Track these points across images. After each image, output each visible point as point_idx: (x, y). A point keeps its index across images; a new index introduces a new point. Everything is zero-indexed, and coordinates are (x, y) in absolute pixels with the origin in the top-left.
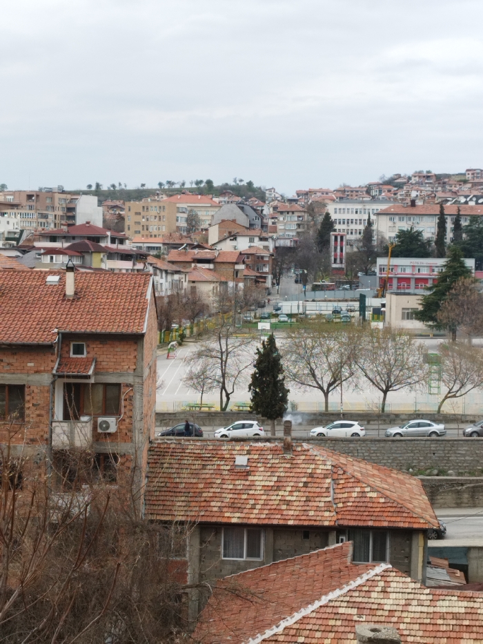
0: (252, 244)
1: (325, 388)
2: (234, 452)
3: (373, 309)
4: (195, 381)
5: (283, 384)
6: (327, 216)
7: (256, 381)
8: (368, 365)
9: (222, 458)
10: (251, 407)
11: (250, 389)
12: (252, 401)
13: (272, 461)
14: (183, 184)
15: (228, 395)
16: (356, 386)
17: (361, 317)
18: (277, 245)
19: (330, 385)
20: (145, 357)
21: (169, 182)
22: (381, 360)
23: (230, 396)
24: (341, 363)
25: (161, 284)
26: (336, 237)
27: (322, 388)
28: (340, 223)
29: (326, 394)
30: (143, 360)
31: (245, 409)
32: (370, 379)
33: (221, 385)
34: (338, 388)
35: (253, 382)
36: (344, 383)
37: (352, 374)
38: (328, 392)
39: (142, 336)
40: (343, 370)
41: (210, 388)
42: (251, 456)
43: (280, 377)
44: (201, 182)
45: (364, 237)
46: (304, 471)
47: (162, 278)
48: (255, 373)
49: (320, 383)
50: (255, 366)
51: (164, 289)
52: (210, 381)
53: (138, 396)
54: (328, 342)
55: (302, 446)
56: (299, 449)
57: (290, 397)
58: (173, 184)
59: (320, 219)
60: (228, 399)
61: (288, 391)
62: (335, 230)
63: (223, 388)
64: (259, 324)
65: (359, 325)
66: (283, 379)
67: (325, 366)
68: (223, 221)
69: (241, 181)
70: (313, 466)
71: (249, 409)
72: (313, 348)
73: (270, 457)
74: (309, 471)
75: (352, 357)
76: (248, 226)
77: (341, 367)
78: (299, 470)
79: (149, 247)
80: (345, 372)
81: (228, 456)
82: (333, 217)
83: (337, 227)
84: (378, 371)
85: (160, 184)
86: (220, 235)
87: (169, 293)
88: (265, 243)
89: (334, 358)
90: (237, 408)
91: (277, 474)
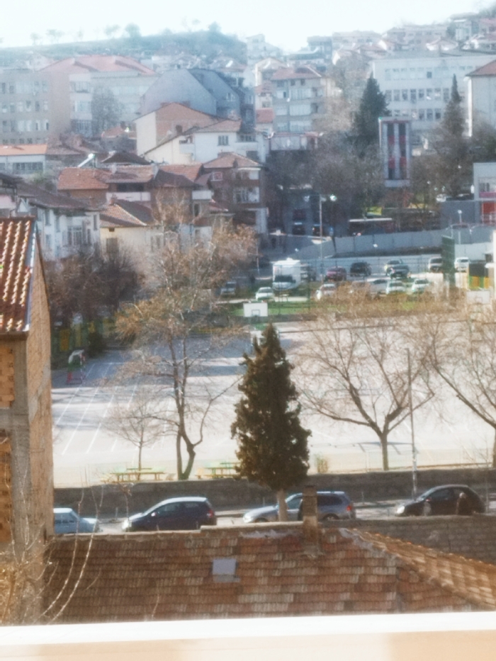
0: (226, 149)
1: (381, 425)
2: (209, 552)
3: (471, 266)
4: (126, 424)
5: (296, 422)
6: (372, 86)
7: (246, 418)
8: (458, 373)
9: (187, 565)
10: (237, 469)
11: (234, 432)
12: (239, 456)
13: (281, 566)
15: (190, 447)
16: (441, 416)
17: (447, 284)
18: (274, 148)
19: (390, 418)
20: (29, 379)
21: (52, 33)
22: (488, 365)
23: (195, 450)
24: (409, 372)
25: (48, 237)
26: (390, 126)
27: (373, 425)
28: (397, 99)
29: (383, 435)
30: (25, 383)
31: (227, 472)
32: (467, 402)
33: (176, 428)
34: (406, 423)
35: (239, 419)
36: (416, 412)
37: (431, 393)
38: (386, 431)
39: (23, 337)
40: (414, 386)
41: (156, 435)
42: (243, 558)
43: (292, 406)
44: (115, 28)
45: (447, 123)
46: (344, 579)
47: (47, 223)
48: (243, 402)
49: (370, 414)
50: (241, 388)
51: (53, 247)
52: (154, 422)
53: (19, 453)
54: (381, 334)
55: (338, 533)
56: (333, 539)
57: (316, 446)
58: (60, 34)
59: (358, 93)
60: (192, 454)
61: (308, 433)
62: (388, 113)
63: (182, 433)
64: (246, 306)
65: (443, 298)
66: (298, 411)
67: (378, 382)
68: (164, 105)
70: (361, 571)
71: (234, 472)
72: (353, 346)
73: (276, 557)
74: (354, 580)
75: (430, 362)
76: (214, 112)
77: (411, 381)
78: (335, 580)
79: (18, 165)
80: (419, 390)
81: (199, 560)
82: (383, 87)
83: (392, 106)
84: (481, 386)
85: (35, 37)
86: (158, 140)
87: (64, 254)
88: (251, 146)
89: (395, 365)
90: (210, 472)
91: (294, 589)
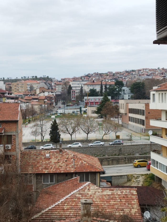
0: (49, 94)
1: (71, 134)
2: (45, 153)
3: (84, 111)
4: (34, 133)
5: (59, 133)
6: (70, 85)
7: (51, 133)
8: (82, 127)
9: (42, 155)
10: (50, 140)
11: (49, 135)
12: (50, 138)
13: (56, 155)
14: (29, 77)
15: (43, 137)
16: (79, 133)
17: (80, 113)
18: (56, 94)
19: (72, 133)
20: (19, 127)
21: (24, 77)
22: (86, 125)
23: (44, 137)
24: (75, 126)
25: (23, 106)
26: (73, 91)
27: (70, 134)
28: (74, 87)
29: (71, 135)
30: (18, 128)
31: (48, 140)
32: (83, 131)
33: (41, 134)
34: (75, 133)
35: (50, 133)
36: (76, 132)
37: (78, 129)
38: (72, 135)
39: (18, 121)
40: (76, 128)
41: (38, 135)
42: (50, 154)
43: (58, 131)
44: (34, 76)
45: (81, 91)
46: (65, 157)
47: (23, 104)
48: (51, 130)
49: (69, 132)
50: (51, 128)
51: (24, 107)
52: (38, 133)
53: (17, 138)
54: (71, 121)
55: (65, 150)
56: (64, 151)
57: (61, 137)
58: (25, 77)
59: (68, 86)
60: (43, 138)
61: (61, 135)
62: (72, 89)
63: (42, 135)
64: (52, 116)
65: (80, 116)
66: (59, 132)
67: (71, 127)
68: (40, 87)
69: (45, 76)
70: (68, 156)
71: (49, 140)
72: (67, 122)
73: (56, 154)
74: (67, 157)
75: (78, 125)
76: (48, 89)
77: (75, 128)
78: (64, 157)
79: (19, 96)
80: (76, 129)
81: (44, 154)
82: (72, 86)
83: (73, 88)
84: (85, 128)
85: (22, 77)
86: (40, 92)
87: (25, 108)
88: (53, 93)
89: (73, 125)
90: (46, 140)
91: (58, 159)
